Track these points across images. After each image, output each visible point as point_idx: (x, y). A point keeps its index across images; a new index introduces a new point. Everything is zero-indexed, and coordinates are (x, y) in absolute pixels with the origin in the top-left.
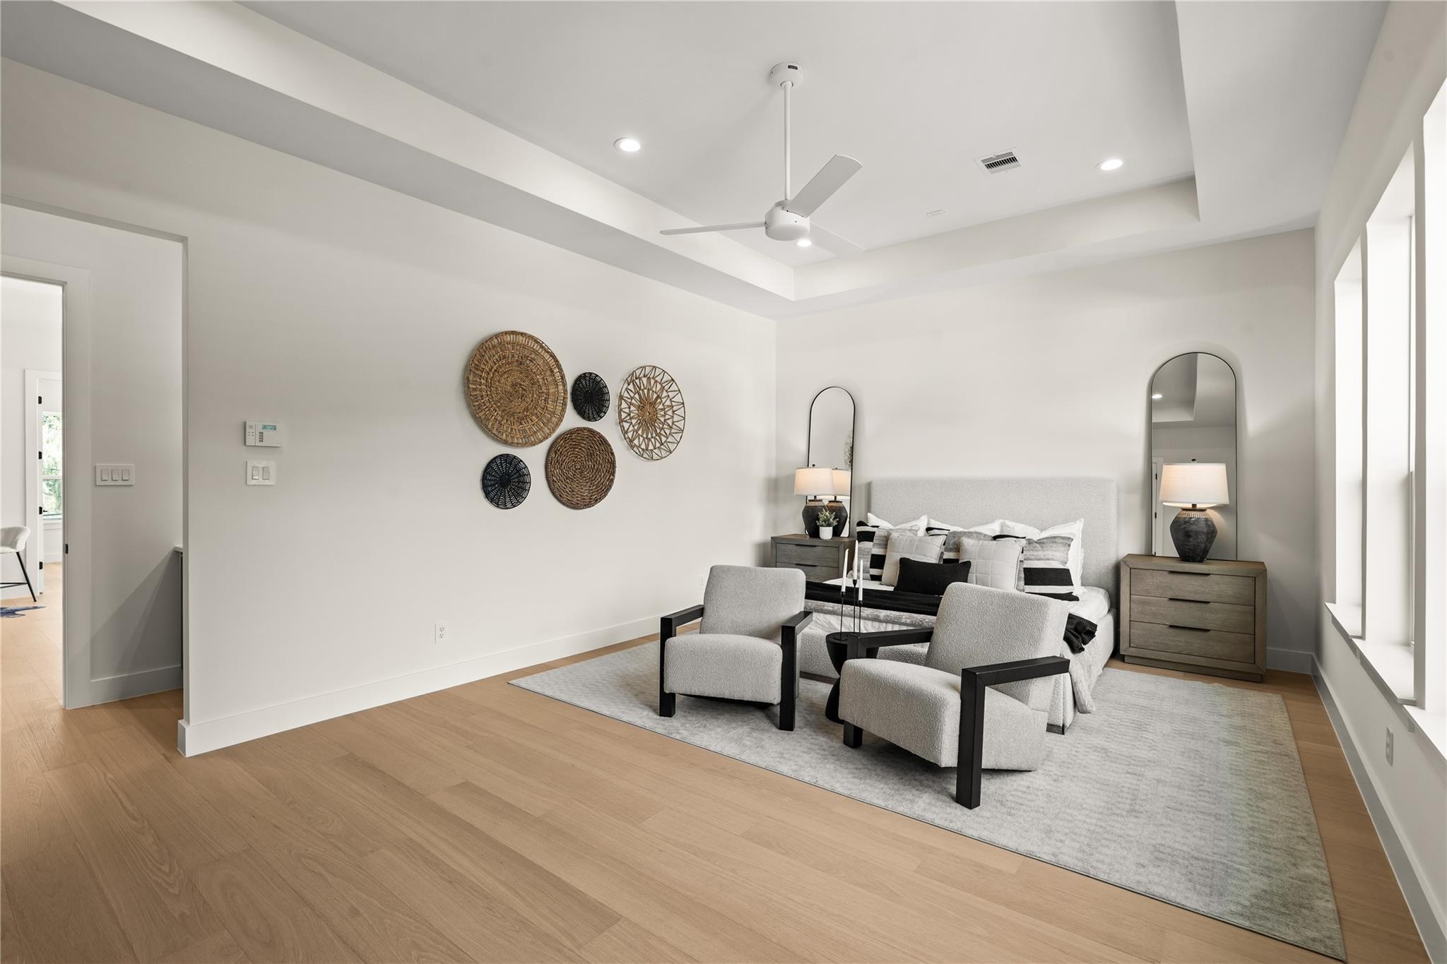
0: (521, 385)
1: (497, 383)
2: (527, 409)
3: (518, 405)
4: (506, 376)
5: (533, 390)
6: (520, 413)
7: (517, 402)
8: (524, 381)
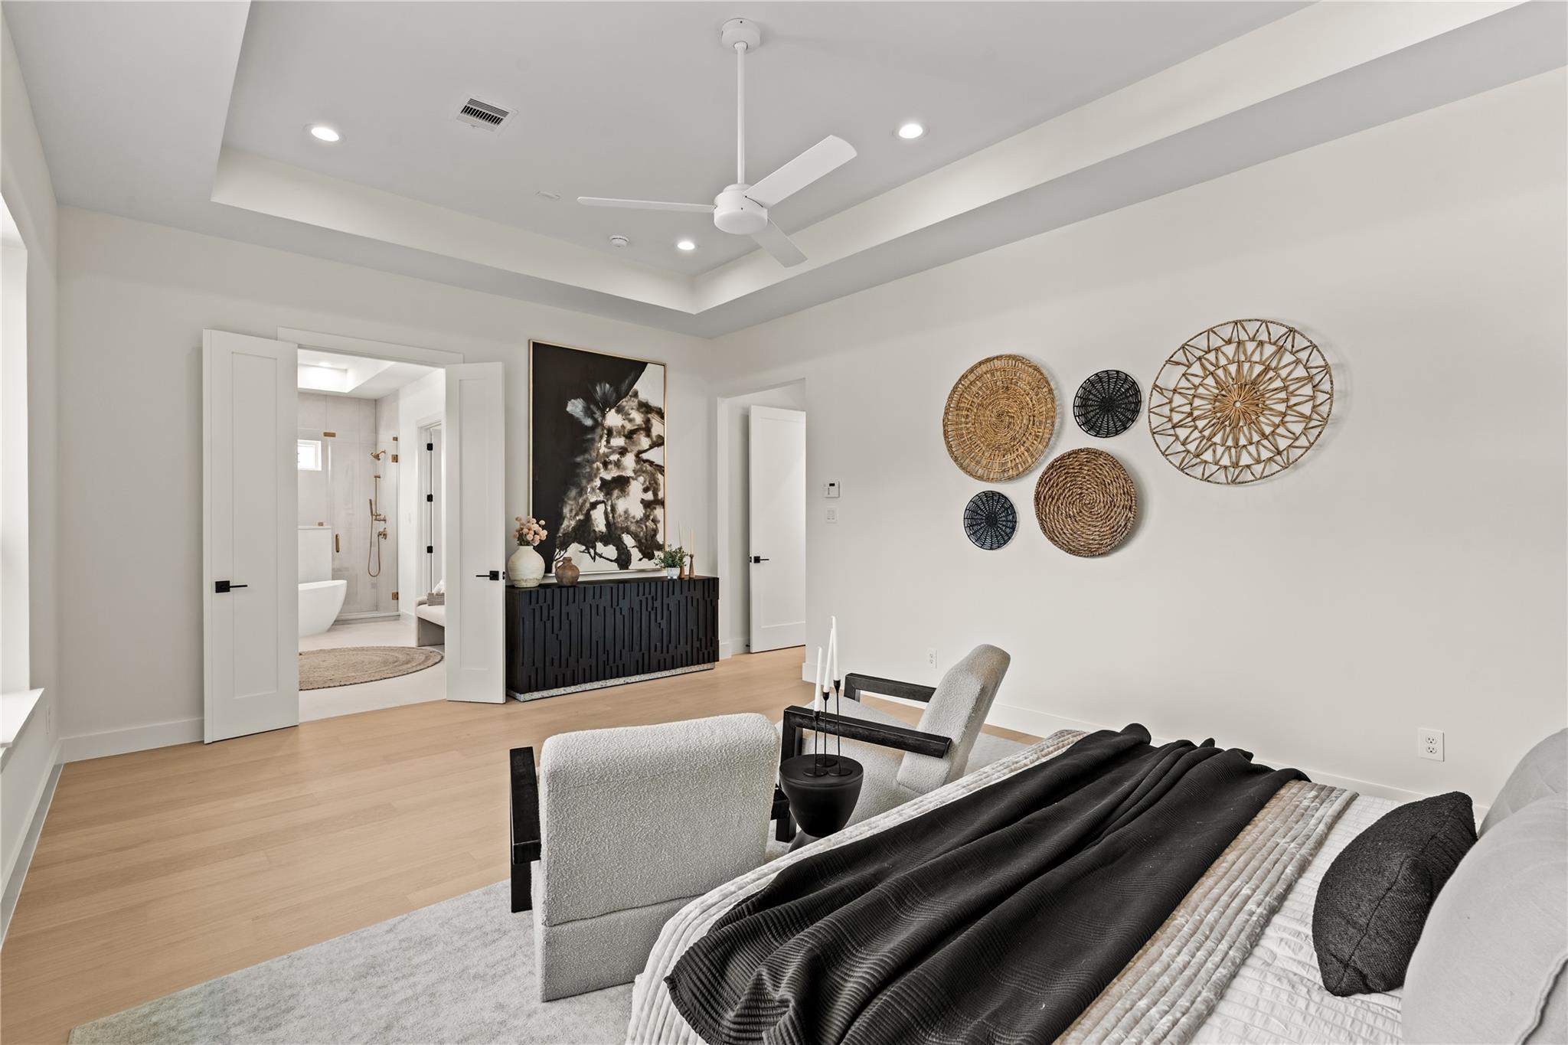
0: (1008, 412)
1: (981, 418)
2: (1014, 439)
3: (1003, 437)
4: (990, 407)
5: (1022, 416)
6: (1006, 444)
7: (1002, 432)
8: (1012, 408)
